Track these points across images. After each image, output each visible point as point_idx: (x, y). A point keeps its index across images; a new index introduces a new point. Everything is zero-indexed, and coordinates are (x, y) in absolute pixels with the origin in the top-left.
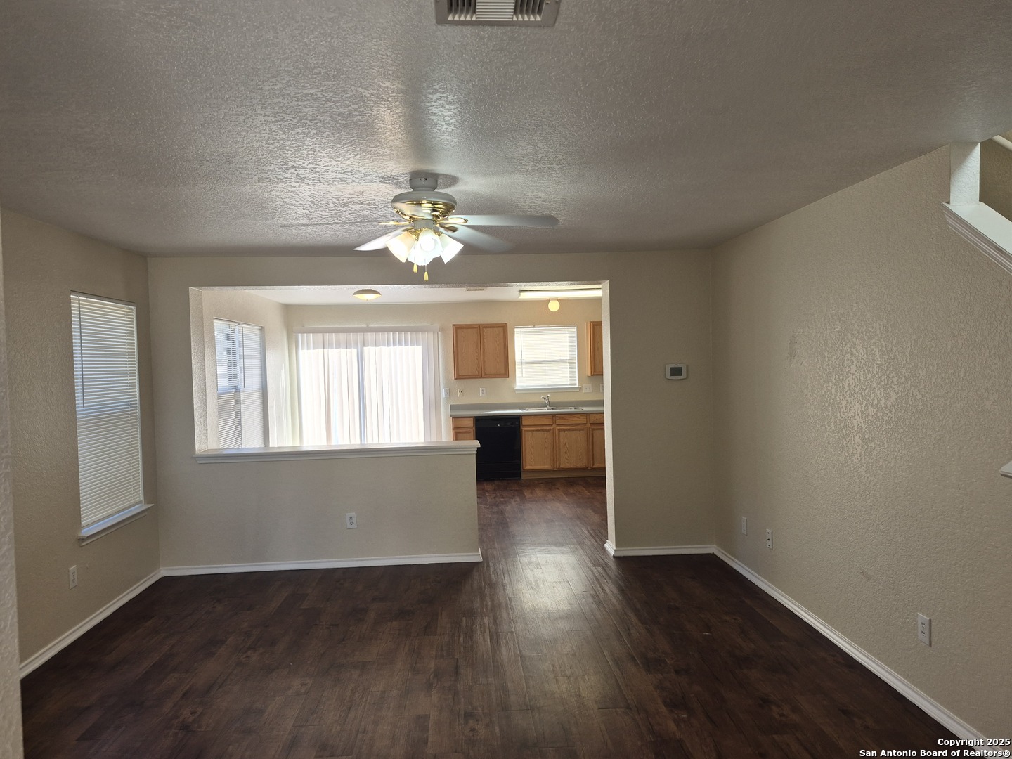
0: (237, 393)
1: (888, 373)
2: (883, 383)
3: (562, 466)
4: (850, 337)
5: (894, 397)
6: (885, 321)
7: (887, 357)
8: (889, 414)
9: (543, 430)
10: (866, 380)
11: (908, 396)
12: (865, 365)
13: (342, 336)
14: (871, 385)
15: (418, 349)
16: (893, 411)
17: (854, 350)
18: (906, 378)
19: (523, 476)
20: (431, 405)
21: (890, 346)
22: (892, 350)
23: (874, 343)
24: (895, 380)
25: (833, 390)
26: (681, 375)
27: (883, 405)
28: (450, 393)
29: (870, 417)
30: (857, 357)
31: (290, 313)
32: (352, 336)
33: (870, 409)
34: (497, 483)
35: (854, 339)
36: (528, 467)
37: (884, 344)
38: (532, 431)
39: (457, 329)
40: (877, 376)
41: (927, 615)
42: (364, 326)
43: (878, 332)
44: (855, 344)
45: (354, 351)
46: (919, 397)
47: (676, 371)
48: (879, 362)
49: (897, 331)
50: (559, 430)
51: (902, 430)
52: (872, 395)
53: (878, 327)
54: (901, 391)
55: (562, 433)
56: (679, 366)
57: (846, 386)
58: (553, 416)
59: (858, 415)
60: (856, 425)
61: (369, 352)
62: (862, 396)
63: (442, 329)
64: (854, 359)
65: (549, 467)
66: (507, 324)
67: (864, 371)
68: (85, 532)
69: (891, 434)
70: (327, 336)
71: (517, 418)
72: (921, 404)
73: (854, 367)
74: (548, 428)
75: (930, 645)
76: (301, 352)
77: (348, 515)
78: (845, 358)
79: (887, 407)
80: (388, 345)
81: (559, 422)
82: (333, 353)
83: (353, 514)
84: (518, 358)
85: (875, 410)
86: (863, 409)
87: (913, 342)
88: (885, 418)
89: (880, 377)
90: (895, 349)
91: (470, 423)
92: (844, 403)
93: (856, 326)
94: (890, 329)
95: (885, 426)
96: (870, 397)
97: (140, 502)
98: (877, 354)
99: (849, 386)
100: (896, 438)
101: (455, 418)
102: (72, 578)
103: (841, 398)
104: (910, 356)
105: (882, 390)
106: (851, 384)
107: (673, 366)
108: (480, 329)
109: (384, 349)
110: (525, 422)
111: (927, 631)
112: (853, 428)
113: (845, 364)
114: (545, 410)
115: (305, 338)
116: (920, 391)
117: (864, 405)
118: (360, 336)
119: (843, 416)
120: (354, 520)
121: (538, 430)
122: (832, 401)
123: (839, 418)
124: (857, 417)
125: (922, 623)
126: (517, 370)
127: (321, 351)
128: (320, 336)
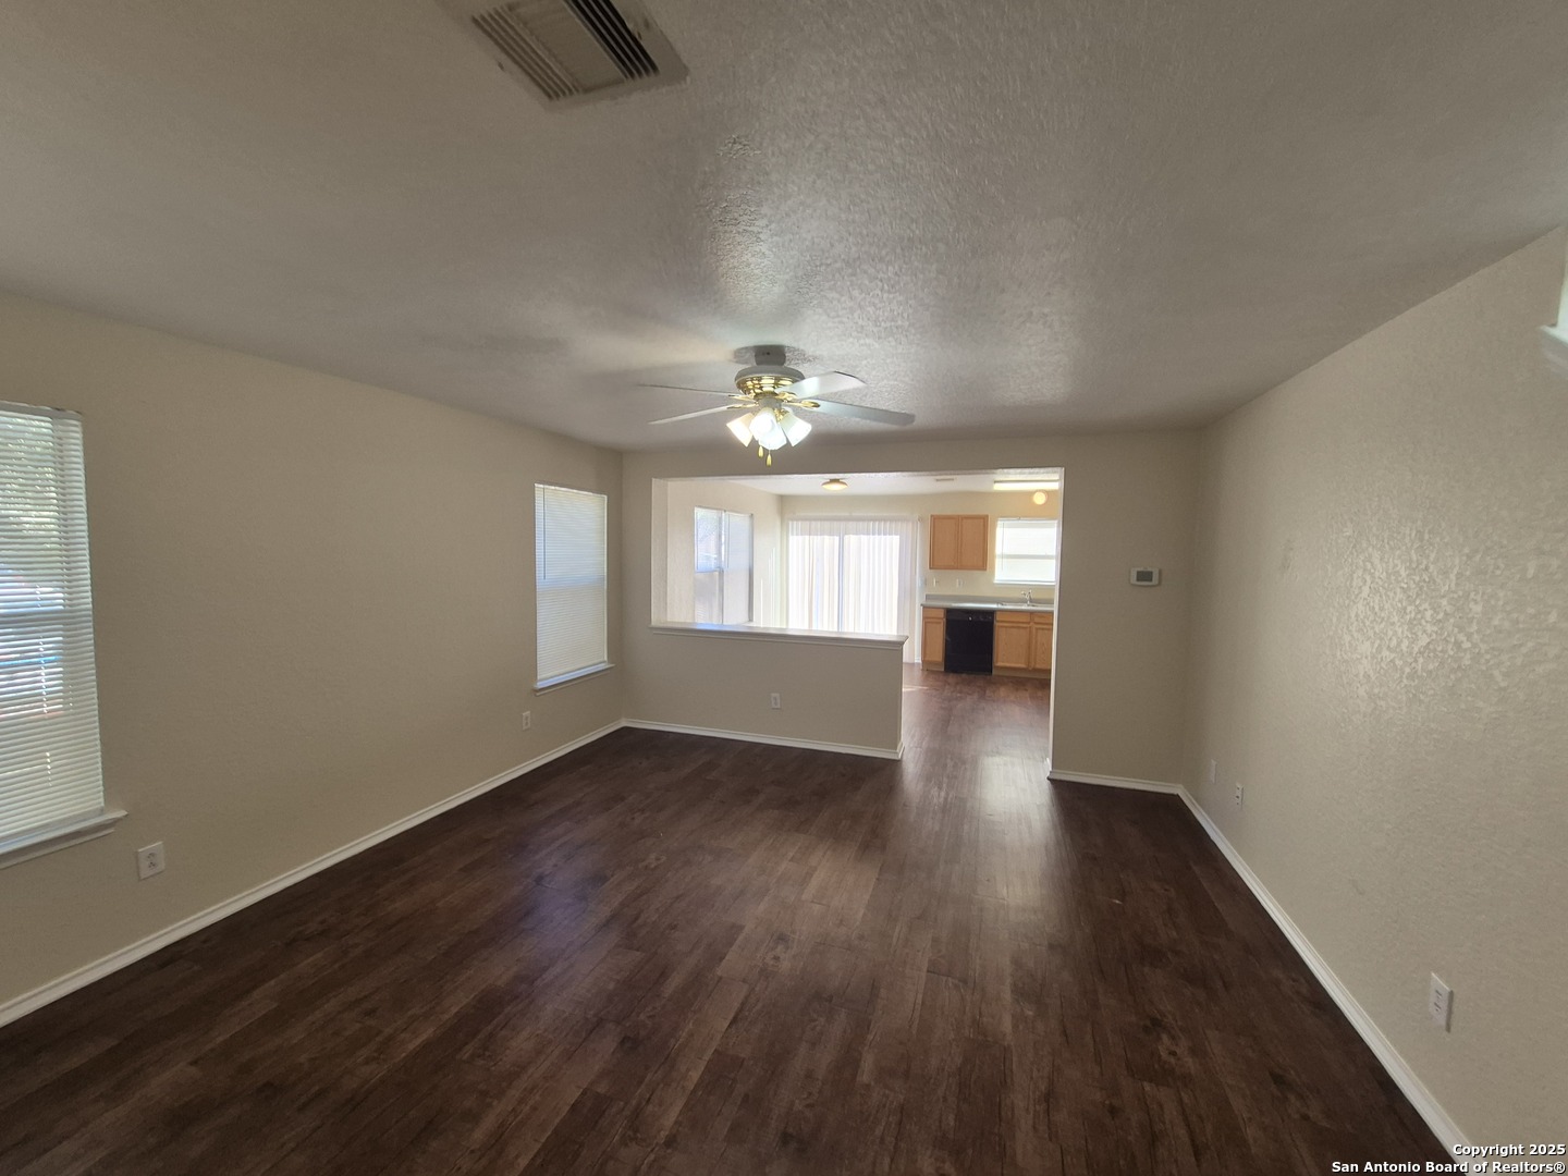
0: (721, 573)
1: (1417, 603)
2: (1408, 617)
3: (1038, 666)
4: (1365, 545)
5: (1424, 641)
6: (1419, 523)
7: (1417, 578)
8: (1413, 665)
9: (1019, 627)
10: (1382, 609)
11: (1447, 641)
12: (1384, 588)
13: (827, 524)
14: (1389, 618)
15: (896, 539)
16: (1421, 660)
17: (1369, 566)
18: (1446, 614)
19: (994, 672)
20: (905, 594)
21: (1425, 562)
22: (1427, 569)
23: (1400, 557)
24: (1429, 614)
25: (1334, 620)
26: (1151, 580)
27: (1405, 649)
28: (925, 582)
29: (1383, 665)
30: (1372, 575)
31: (784, 502)
32: (835, 524)
33: (1385, 653)
34: (964, 675)
35: (1370, 549)
36: (1000, 664)
37: (1415, 559)
38: (1006, 627)
39: (935, 519)
40: (1400, 605)
41: (1447, 982)
42: (847, 514)
43: (1407, 540)
44: (1370, 556)
45: (837, 538)
46: (1467, 645)
47: (1144, 576)
48: (1405, 586)
49: (1438, 539)
50: (1037, 629)
51: (1432, 692)
52: (1390, 633)
53: (1408, 532)
54: (1436, 633)
55: (1040, 632)
56: (1149, 569)
57: (1353, 616)
58: (1031, 613)
59: (1366, 657)
60: (1362, 673)
61: (852, 540)
62: (1375, 633)
63: (921, 519)
64: (1368, 578)
65: (1023, 666)
66: (987, 516)
67: (1381, 596)
68: (540, 685)
69: (1414, 695)
70: (814, 523)
71: (991, 613)
72: (1468, 656)
73: (1366, 590)
74: (1025, 625)
75: (1448, 1028)
76: (791, 537)
77: (773, 695)
78: (1355, 576)
79: (1411, 653)
80: (868, 534)
81: (1037, 620)
82: (817, 539)
83: (777, 695)
84: (998, 550)
85: (1393, 656)
86: (1374, 651)
87: (1464, 558)
88: (1407, 670)
89: (1405, 608)
90: (1432, 567)
91: (941, 614)
92: (1347, 638)
93: (1374, 529)
94: (1426, 536)
95: (1405, 681)
96: (1386, 634)
97: (604, 662)
98: (1403, 573)
99: (1357, 615)
100: (1421, 701)
101: (925, 607)
102: (524, 722)
103: (1345, 630)
104: (1457, 579)
105: (1406, 627)
106: (1359, 612)
107: (1139, 569)
108: (958, 520)
109: (864, 538)
110: (998, 617)
111: (1444, 1005)
112: (1357, 676)
113: (1354, 584)
114: (1024, 607)
115: (794, 525)
116: (1469, 636)
117: (1376, 645)
118: (843, 524)
119: (1345, 657)
120: (779, 701)
121: (1013, 627)
122: (1331, 633)
123: (1339, 657)
124: (1364, 661)
125: (1437, 992)
126: (998, 562)
127: (807, 537)
128: (808, 523)
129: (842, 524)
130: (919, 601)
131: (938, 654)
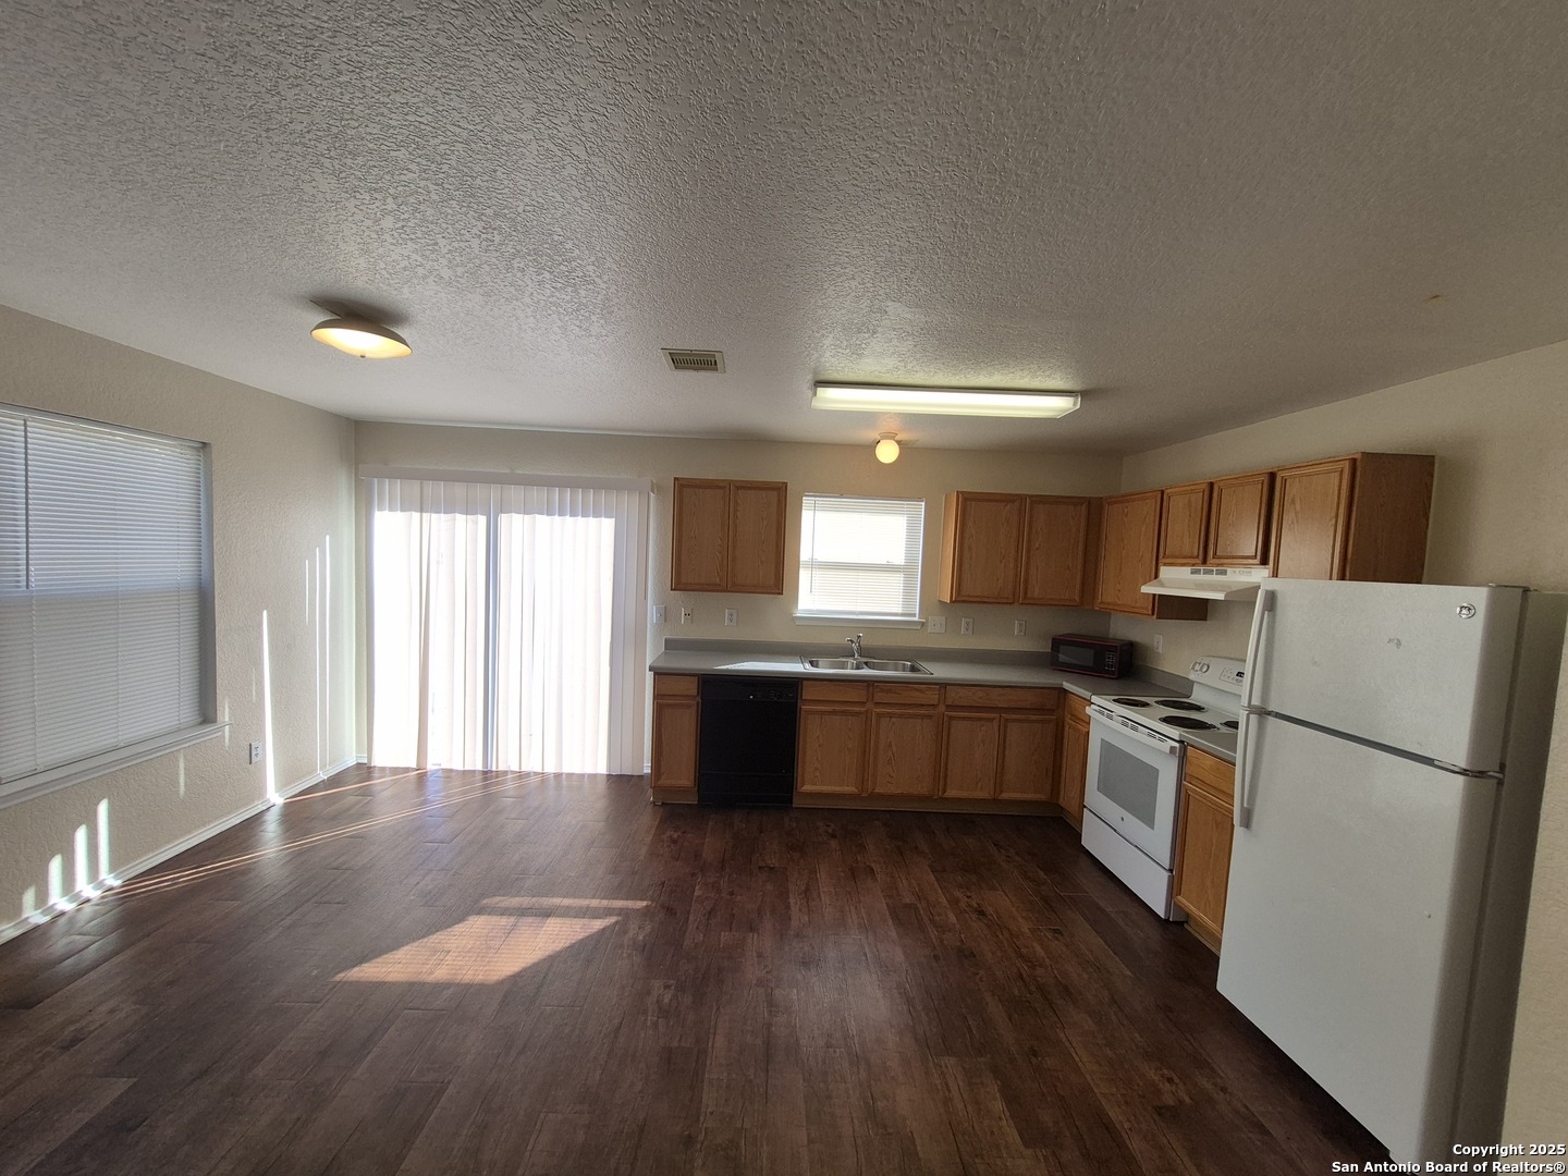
3: (878, 790)
9: (844, 713)
13: (459, 490)
15: (608, 524)
19: (797, 803)
20: (624, 637)
28: (666, 615)
32: (479, 490)
36: (807, 788)
38: (822, 713)
39: (683, 487)
45: (482, 519)
50: (878, 714)
55: (885, 721)
58: (869, 683)
61: (514, 525)
63: (657, 488)
65: (850, 789)
66: (785, 486)
70: (429, 486)
71: (792, 683)
74: (856, 709)
76: (377, 514)
80: (550, 513)
81: (879, 697)
84: (805, 553)
91: (691, 687)
101: (659, 674)
108: (730, 490)
109: (541, 521)
110: (808, 693)
115: (385, 488)
118: (496, 491)
121: (834, 712)
126: (804, 576)
127: (416, 515)
128: (416, 485)
129: (494, 492)
130: (652, 654)
131: (684, 776)
